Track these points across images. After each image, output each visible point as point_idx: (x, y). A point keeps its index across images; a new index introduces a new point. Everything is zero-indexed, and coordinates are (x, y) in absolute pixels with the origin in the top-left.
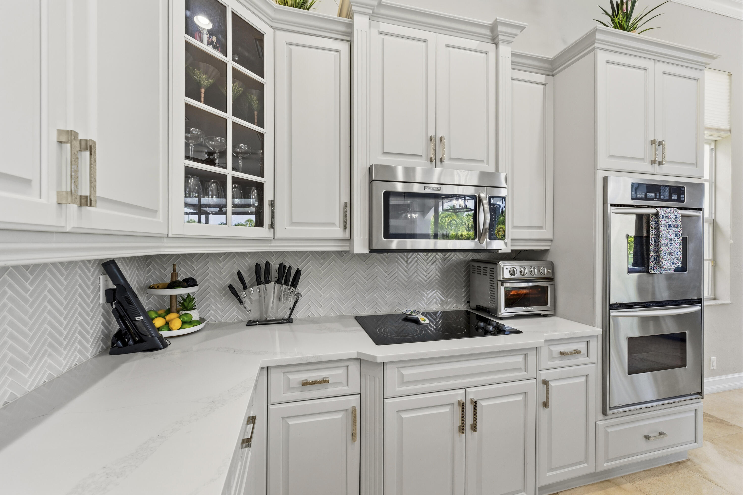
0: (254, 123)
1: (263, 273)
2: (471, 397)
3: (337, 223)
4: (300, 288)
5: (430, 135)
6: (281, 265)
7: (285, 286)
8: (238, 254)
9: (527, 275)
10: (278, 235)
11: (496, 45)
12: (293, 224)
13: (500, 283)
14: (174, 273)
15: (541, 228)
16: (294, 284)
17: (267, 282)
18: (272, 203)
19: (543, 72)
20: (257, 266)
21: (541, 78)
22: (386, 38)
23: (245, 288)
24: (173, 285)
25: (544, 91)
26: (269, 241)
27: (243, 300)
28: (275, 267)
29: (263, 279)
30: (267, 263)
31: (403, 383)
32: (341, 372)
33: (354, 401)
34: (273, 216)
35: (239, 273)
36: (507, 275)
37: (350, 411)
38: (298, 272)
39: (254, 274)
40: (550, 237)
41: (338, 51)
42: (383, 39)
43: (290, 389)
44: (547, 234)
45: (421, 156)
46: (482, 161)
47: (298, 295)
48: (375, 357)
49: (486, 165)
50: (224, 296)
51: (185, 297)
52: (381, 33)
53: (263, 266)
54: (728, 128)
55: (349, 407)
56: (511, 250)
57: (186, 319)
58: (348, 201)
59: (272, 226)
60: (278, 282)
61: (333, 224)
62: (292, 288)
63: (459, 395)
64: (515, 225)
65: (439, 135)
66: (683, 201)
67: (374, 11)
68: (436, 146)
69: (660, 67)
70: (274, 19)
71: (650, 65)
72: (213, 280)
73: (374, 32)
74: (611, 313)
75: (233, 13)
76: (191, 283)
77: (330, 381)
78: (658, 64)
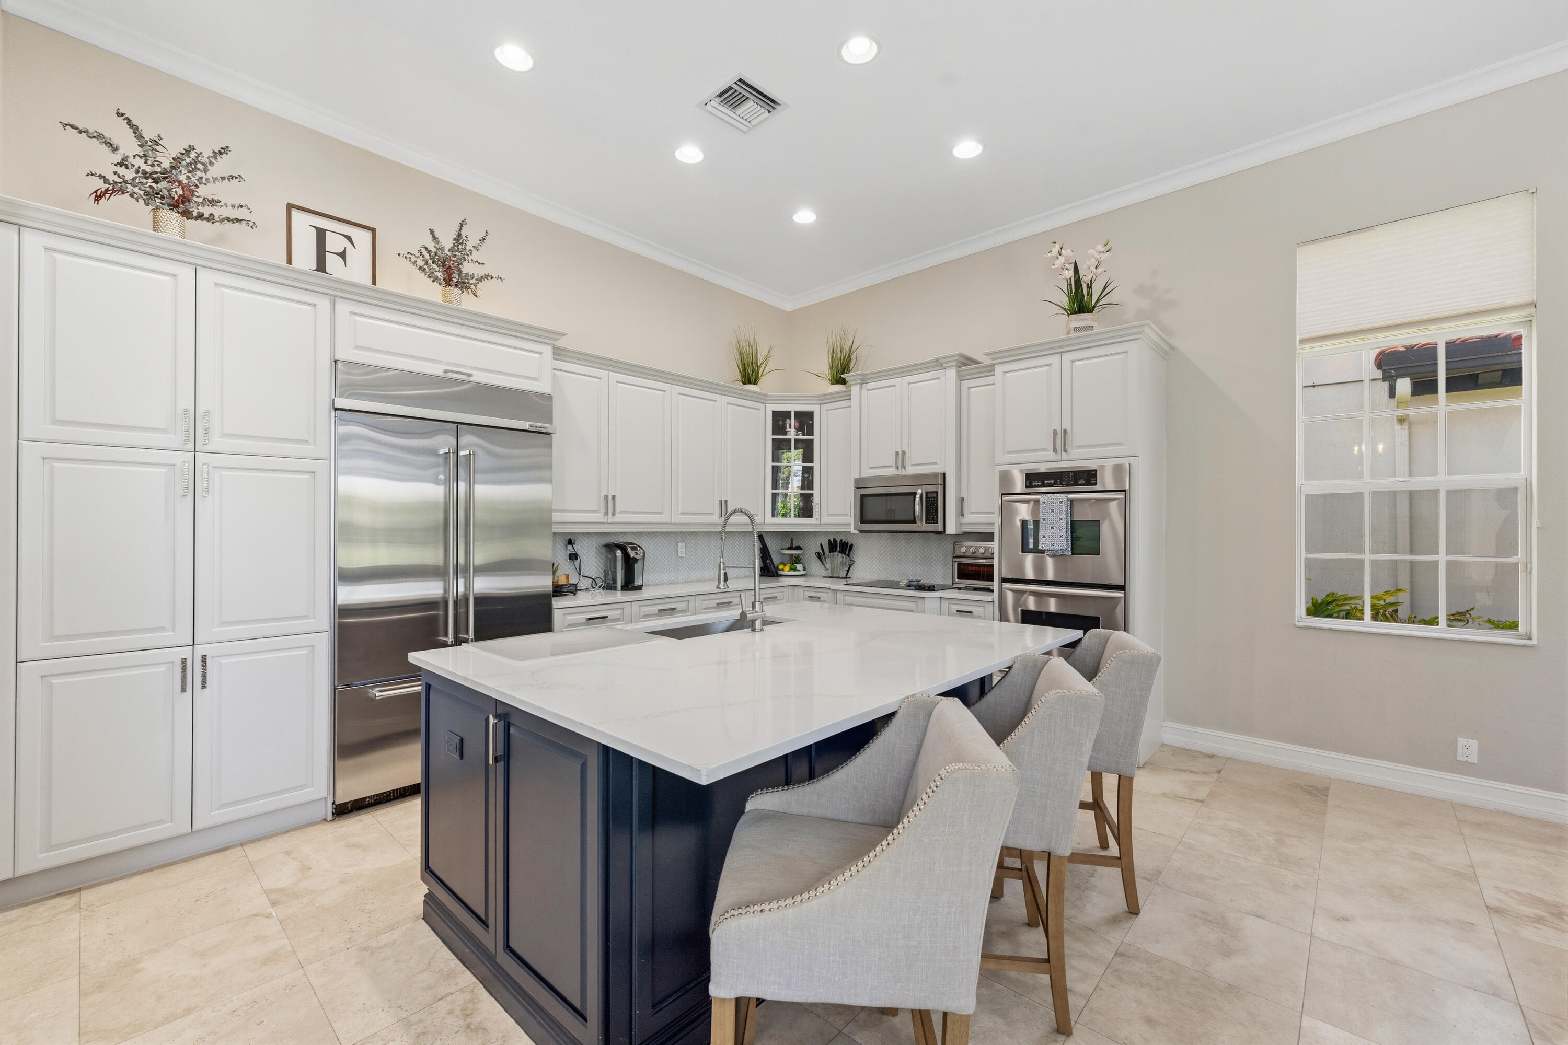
1: (832, 546)
5: (898, 450)
7: (844, 555)
8: (819, 533)
10: (821, 523)
11: (945, 369)
12: (828, 515)
13: (954, 559)
14: (792, 543)
16: (849, 554)
17: (835, 552)
18: (819, 504)
20: (829, 541)
22: (870, 392)
23: (824, 554)
24: (790, 548)
26: (817, 525)
27: (825, 562)
28: (838, 543)
29: (833, 549)
34: (819, 511)
35: (821, 545)
36: (958, 552)
38: (852, 546)
39: (829, 546)
42: (869, 395)
45: (890, 466)
46: (936, 463)
47: (853, 562)
49: (939, 466)
50: (813, 559)
52: (868, 390)
53: (832, 541)
56: (962, 533)
57: (793, 567)
59: (818, 517)
60: (841, 552)
64: (972, 511)
65: (904, 449)
66: (1096, 484)
67: (862, 380)
68: (901, 457)
69: (1067, 357)
70: (820, 400)
71: (1055, 360)
72: (812, 548)
73: (864, 391)
74: (1003, 586)
75: (795, 412)
76: (799, 548)
77: (821, 599)
78: (1065, 356)
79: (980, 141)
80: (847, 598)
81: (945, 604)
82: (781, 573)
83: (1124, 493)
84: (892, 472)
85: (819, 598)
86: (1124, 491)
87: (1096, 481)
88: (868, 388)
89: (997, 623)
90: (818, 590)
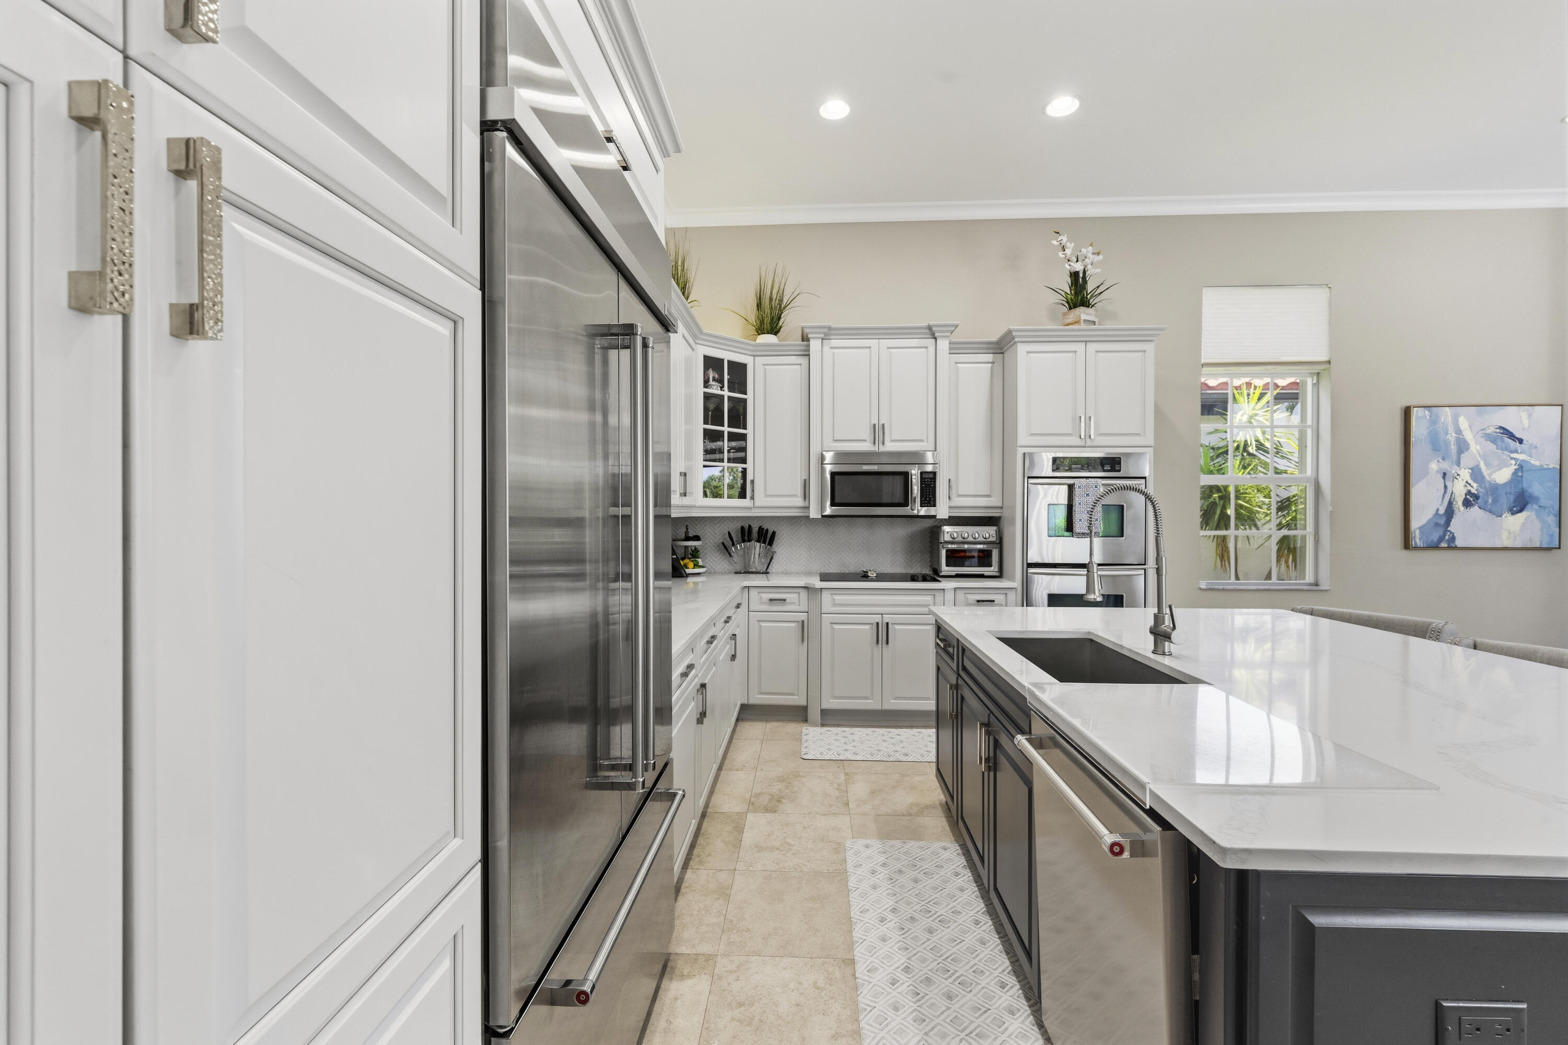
0: (740, 428)
1: (746, 533)
2: (886, 621)
3: (799, 495)
4: (776, 547)
5: (873, 423)
6: (760, 527)
7: (762, 544)
8: (728, 518)
9: (981, 539)
10: (756, 505)
11: (936, 339)
12: (767, 496)
13: (941, 545)
14: (687, 532)
15: (988, 496)
16: (771, 543)
17: (750, 540)
18: (752, 482)
19: (991, 351)
20: (742, 528)
21: (990, 357)
22: (835, 351)
23: (733, 545)
24: (688, 539)
25: (992, 369)
26: (750, 508)
27: (732, 554)
28: (755, 530)
29: (746, 538)
30: (750, 526)
31: (835, 605)
32: (795, 596)
33: (803, 616)
34: (753, 491)
35: (729, 533)
36: (947, 538)
37: (800, 622)
38: (774, 533)
39: (740, 535)
40: (1000, 504)
41: (801, 364)
42: (834, 353)
43: (762, 603)
44: (995, 501)
45: (865, 440)
46: (922, 441)
47: (774, 553)
48: (814, 585)
49: (926, 444)
50: (718, 550)
51: (693, 548)
52: (831, 348)
53: (747, 528)
54: (1325, 359)
55: (800, 619)
56: (949, 517)
57: (695, 563)
58: (807, 478)
59: (752, 498)
60: (758, 541)
61: (796, 496)
62: (769, 547)
63: (877, 618)
64: (960, 494)
65: (881, 423)
66: (1119, 471)
67: (825, 334)
68: (878, 432)
69: (1092, 347)
70: (753, 351)
71: (1080, 347)
72: (712, 537)
73: (826, 348)
74: (1029, 571)
75: (728, 361)
76: (697, 538)
77: (787, 601)
78: (1089, 345)
79: (1077, 96)
80: (836, 597)
81: (960, 594)
82: (688, 571)
83: (1144, 480)
84: (867, 447)
85: (785, 600)
86: (1145, 478)
87: (1120, 467)
88: (832, 346)
89: (1021, 608)
90: (784, 590)
